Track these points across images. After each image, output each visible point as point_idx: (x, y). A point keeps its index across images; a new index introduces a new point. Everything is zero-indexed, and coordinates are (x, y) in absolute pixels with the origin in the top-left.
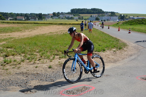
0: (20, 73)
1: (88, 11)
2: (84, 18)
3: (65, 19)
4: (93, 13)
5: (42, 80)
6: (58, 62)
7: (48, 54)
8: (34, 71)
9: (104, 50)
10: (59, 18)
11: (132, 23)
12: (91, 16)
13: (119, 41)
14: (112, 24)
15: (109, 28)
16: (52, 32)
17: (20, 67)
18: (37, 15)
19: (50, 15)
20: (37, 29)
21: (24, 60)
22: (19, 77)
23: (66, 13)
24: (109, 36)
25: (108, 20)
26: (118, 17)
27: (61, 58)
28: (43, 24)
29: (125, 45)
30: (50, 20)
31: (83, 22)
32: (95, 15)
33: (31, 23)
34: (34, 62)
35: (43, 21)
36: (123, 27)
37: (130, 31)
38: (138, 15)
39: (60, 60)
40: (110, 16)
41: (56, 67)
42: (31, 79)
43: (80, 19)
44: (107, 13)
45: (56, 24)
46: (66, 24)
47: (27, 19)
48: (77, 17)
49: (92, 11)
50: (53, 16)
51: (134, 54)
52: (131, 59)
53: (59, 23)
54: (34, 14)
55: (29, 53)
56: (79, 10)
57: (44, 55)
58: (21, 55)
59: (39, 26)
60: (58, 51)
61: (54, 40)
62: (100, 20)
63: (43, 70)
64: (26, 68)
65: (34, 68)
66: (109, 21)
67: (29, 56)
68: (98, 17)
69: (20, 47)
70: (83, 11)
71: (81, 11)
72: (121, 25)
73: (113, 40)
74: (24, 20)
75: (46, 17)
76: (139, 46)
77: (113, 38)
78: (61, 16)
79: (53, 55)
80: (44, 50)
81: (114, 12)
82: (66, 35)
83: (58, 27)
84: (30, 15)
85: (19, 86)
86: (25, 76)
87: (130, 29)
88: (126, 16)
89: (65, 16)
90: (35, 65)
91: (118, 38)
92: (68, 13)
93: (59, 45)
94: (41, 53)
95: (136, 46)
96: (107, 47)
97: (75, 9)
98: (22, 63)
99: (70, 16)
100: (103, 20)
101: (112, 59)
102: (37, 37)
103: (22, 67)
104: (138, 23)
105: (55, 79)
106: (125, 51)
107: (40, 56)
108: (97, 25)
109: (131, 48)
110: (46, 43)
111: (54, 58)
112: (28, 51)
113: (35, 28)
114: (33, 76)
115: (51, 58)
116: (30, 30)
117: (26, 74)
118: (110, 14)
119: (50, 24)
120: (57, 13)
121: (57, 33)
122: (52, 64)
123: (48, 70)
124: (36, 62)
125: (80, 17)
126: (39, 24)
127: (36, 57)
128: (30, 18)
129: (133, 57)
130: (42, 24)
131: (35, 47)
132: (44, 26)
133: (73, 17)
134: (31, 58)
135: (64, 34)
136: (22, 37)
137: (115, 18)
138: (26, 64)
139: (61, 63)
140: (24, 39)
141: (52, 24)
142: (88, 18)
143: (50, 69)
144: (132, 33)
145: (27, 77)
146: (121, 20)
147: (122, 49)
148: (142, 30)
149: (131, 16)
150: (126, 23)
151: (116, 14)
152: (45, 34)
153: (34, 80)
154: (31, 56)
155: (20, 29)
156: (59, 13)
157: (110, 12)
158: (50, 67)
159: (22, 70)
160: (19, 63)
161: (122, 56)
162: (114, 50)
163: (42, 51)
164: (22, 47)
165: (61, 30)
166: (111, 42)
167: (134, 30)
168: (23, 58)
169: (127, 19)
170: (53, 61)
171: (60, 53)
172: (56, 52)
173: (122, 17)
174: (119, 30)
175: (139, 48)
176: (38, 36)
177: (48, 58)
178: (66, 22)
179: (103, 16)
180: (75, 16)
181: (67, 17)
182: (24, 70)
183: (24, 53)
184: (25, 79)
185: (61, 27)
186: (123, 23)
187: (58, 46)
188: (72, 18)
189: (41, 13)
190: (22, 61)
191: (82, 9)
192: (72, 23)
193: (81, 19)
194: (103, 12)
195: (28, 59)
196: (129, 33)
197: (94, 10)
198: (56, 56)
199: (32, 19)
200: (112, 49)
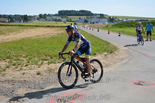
0: (6, 81)
1: (76, 13)
2: (73, 20)
3: (53, 21)
4: (82, 15)
5: (30, 88)
6: (47, 68)
7: (36, 59)
8: (21, 78)
9: (95, 54)
10: (46, 20)
11: (122, 26)
12: (80, 18)
13: (109, 44)
14: (101, 26)
15: (98, 31)
16: (39, 35)
17: (5, 74)
18: (22, 16)
19: (36, 17)
20: (23, 32)
21: (9, 67)
22: (4, 85)
23: (53, 15)
24: (99, 39)
25: (97, 22)
26: (107, 19)
27: (50, 63)
28: (29, 27)
29: (116, 49)
30: (36, 22)
31: (71, 24)
32: (83, 17)
33: (15, 26)
34: (21, 68)
35: (29, 23)
36: (113, 30)
37: (120, 34)
38: (127, 18)
39: (48, 66)
40: (99, 18)
41: (45, 74)
42: (17, 87)
43: (68, 21)
44: (96, 15)
45: (43, 26)
46: (53, 27)
47: (11, 21)
48: (64, 19)
49: (81, 13)
50: (39, 18)
51: (126, 58)
52: (122, 63)
53: (46, 25)
54: (19, 15)
55: (15, 58)
56: (67, 11)
57: (32, 60)
58: (5, 61)
59: (25, 28)
60: (46, 56)
61: (41, 43)
62: (89, 23)
63: (31, 77)
64: (12, 75)
65: (21, 75)
66: (98, 24)
67: (15, 62)
68: (87, 19)
69: (5, 52)
70: (71, 13)
71: (70, 13)
72: (111, 28)
73: (103, 43)
74: (8, 22)
75: (31, 19)
76: (130, 50)
77: (103, 41)
78: (48, 18)
79: (41, 60)
80: (31, 55)
81: (103, 14)
82: (54, 38)
83: (45, 29)
84: (15, 17)
85: (4, 95)
86: (11, 84)
87: (120, 32)
88: (115, 19)
89: (52, 18)
90: (23, 72)
91: (109, 41)
92: (56, 15)
93: (48, 49)
94: (28, 59)
95: (127, 49)
96: (98, 51)
97: (63, 10)
98: (7, 70)
99: (58, 18)
100: (92, 22)
101: (104, 63)
102: (23, 41)
103: (7, 74)
104: (127, 25)
105: (44, 86)
106: (116, 55)
107: (27, 62)
108: (86, 27)
109: (122, 52)
110: (33, 47)
111: (42, 63)
112: (14, 56)
113: (20, 31)
114: (20, 83)
115: (40, 63)
116: (14, 33)
117: (13, 82)
118: (99, 16)
119: (36, 26)
120: (44, 15)
121: (44, 36)
122: (40, 70)
123: (37, 77)
124: (22, 68)
125: (68, 19)
126: (24, 26)
127: (22, 63)
128: (14, 20)
129: (125, 61)
130: (27, 27)
131: (21, 52)
132: (30, 28)
133: (61, 19)
134: (17, 64)
135: (51, 37)
136: (6, 41)
137: (104, 20)
138: (11, 71)
139: (50, 68)
140: (9, 43)
141: (38, 26)
142: (76, 20)
143: (39, 76)
144: (122, 36)
145: (13, 84)
146: (110, 22)
147: (113, 53)
148: (131, 33)
149: (121, 18)
150: (116, 25)
151: (105, 16)
152: (32, 37)
153: (21, 89)
154: (17, 61)
155: (4, 32)
156: (46, 14)
157: (99, 14)
158: (38, 74)
159: (8, 77)
160: (3, 69)
161: (114, 60)
162: (105, 53)
163: (29, 56)
164: (6, 51)
165: (48, 33)
166: (102, 46)
167: (124, 33)
168: (8, 64)
169: (116, 22)
170: (42, 66)
171: (49, 57)
172: (44, 57)
173: (111, 20)
174: (109, 33)
175: (130, 52)
176: (23, 39)
177: (36, 63)
178: (53, 24)
179: (92, 18)
180: (62, 18)
181: (54, 19)
182: (10, 77)
183: (10, 58)
184: (11, 87)
185: (48, 29)
186: (112, 26)
187: (46, 51)
188: (59, 20)
189: (26, 15)
190: (7, 68)
191: (70, 11)
192: (59, 25)
193: (70, 21)
194: (92, 14)
195: (14, 65)
196: (119, 36)
197: (83, 11)
198: (44, 61)
199: (17, 21)
200: (103, 53)
